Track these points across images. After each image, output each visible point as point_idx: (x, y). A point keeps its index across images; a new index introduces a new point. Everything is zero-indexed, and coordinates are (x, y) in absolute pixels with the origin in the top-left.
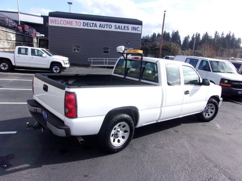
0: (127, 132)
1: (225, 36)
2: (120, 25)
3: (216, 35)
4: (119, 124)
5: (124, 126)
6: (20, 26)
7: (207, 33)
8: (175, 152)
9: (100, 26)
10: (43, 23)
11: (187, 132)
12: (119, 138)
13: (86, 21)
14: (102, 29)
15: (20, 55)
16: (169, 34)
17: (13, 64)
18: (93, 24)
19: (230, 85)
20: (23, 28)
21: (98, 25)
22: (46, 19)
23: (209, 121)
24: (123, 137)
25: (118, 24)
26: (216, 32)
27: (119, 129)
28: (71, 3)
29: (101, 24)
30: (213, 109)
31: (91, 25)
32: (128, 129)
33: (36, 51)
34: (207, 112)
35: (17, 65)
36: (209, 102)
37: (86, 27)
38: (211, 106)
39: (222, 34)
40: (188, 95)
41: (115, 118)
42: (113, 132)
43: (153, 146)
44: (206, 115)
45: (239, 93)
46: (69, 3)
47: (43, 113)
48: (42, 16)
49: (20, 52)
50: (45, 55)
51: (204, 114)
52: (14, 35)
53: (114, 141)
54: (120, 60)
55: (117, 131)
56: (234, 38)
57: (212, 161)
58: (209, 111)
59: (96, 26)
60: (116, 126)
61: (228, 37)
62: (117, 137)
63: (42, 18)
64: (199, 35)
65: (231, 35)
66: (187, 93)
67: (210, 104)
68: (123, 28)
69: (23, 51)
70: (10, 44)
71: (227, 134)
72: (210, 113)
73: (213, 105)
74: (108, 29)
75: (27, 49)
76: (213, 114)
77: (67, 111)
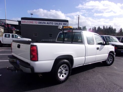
0: (67, 70)
1: (108, 28)
2: (57, 22)
3: (103, 27)
4: (62, 65)
5: (65, 67)
6: (6, 25)
7: (99, 27)
8: (96, 82)
9: (47, 23)
10: (18, 24)
11: (100, 71)
12: (63, 74)
13: (40, 21)
14: (48, 25)
15: (6, 38)
16: (81, 28)
17: (2, 43)
18: (44, 22)
19: (116, 48)
20: (8, 26)
21: (46, 23)
22: (20, 22)
23: (110, 66)
24: (65, 74)
25: (56, 22)
26: (104, 26)
27: (63, 69)
28: (32, 14)
29: (47, 22)
30: (111, 58)
31: (43, 23)
32: (68, 69)
33: (14, 35)
34: (109, 60)
35: (4, 43)
36: (109, 55)
37: (40, 24)
38: (110, 57)
39: (107, 27)
40: (99, 50)
41: (60, 62)
42: (59, 70)
43: (83, 79)
44: (108, 62)
45: (122, 51)
46: (31, 14)
47: (18, 61)
48: (18, 21)
49: (5, 36)
50: (19, 37)
51: (107, 61)
52: (3, 29)
53: (60, 76)
54: (60, 33)
55: (62, 70)
56: (112, 29)
57: (118, 86)
58: (110, 59)
59: (45, 23)
60: (61, 67)
61: (110, 28)
62: (62, 74)
63: (18, 22)
64: (96, 28)
65: (111, 27)
66: (98, 49)
67: (110, 56)
68: (59, 24)
69: (7, 36)
70: (1, 33)
71: (122, 71)
72: (110, 61)
73: (111, 56)
74: (51, 25)
75: (10, 34)
76: (112, 61)
77: (32, 57)
